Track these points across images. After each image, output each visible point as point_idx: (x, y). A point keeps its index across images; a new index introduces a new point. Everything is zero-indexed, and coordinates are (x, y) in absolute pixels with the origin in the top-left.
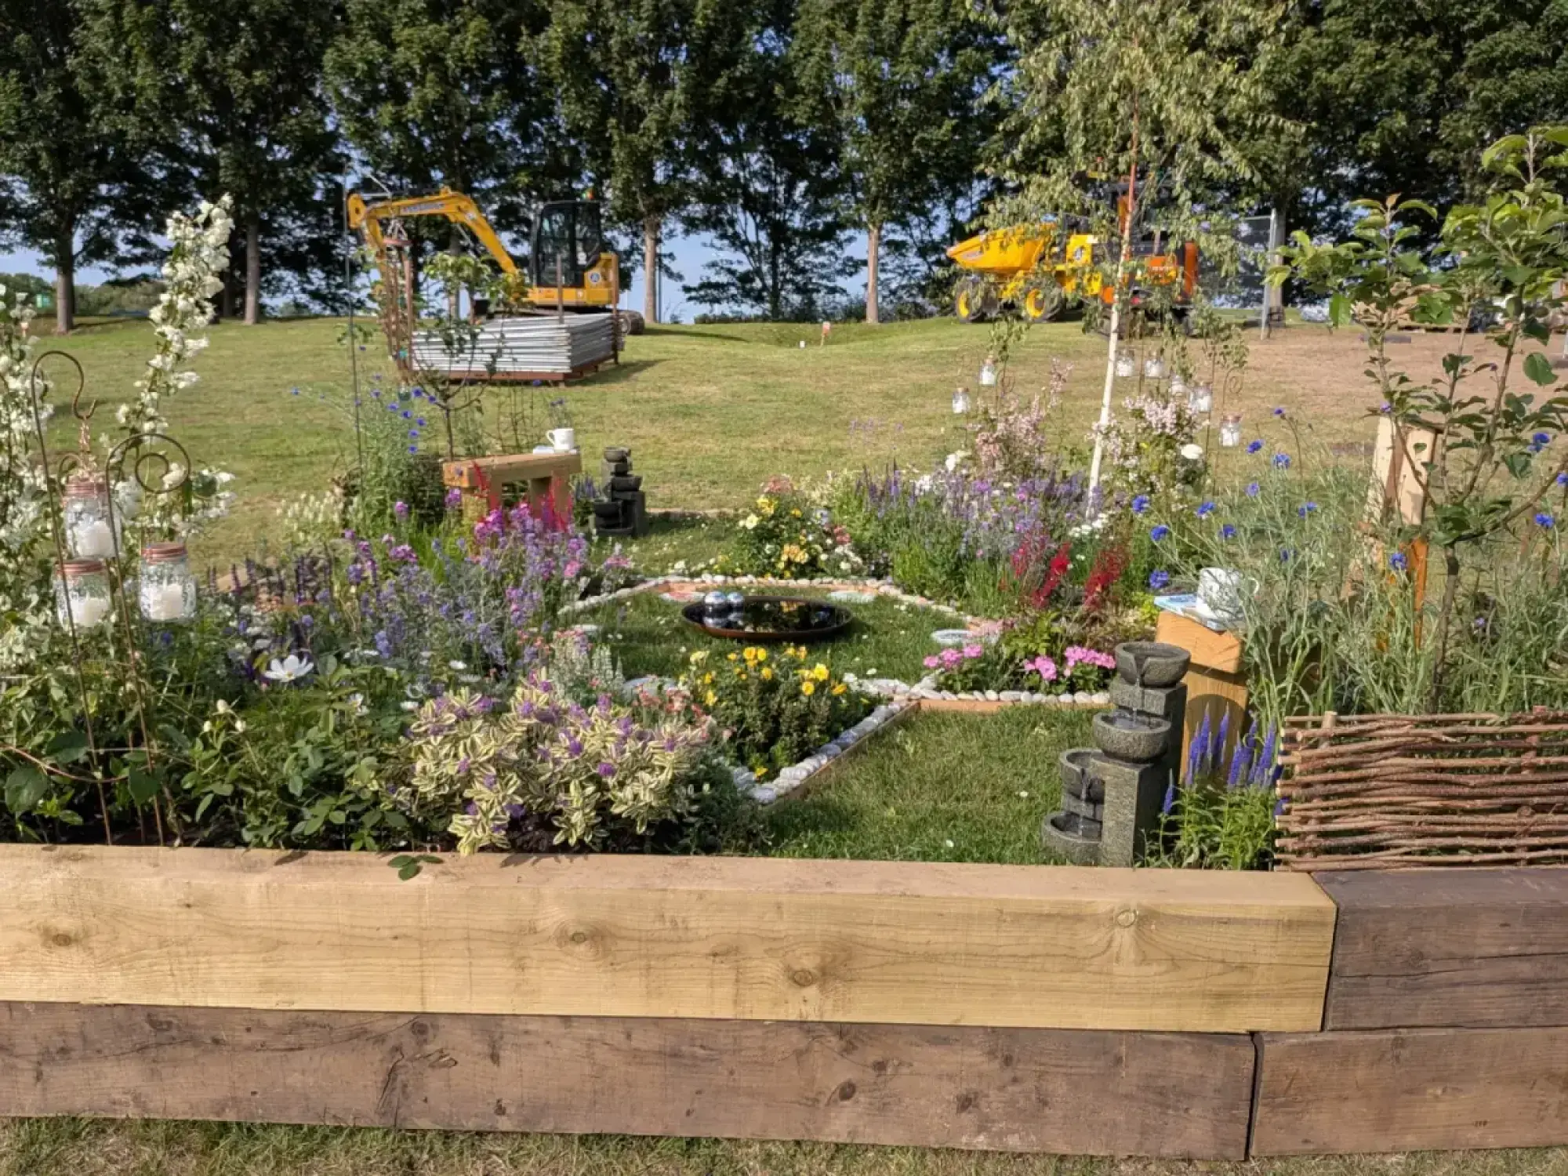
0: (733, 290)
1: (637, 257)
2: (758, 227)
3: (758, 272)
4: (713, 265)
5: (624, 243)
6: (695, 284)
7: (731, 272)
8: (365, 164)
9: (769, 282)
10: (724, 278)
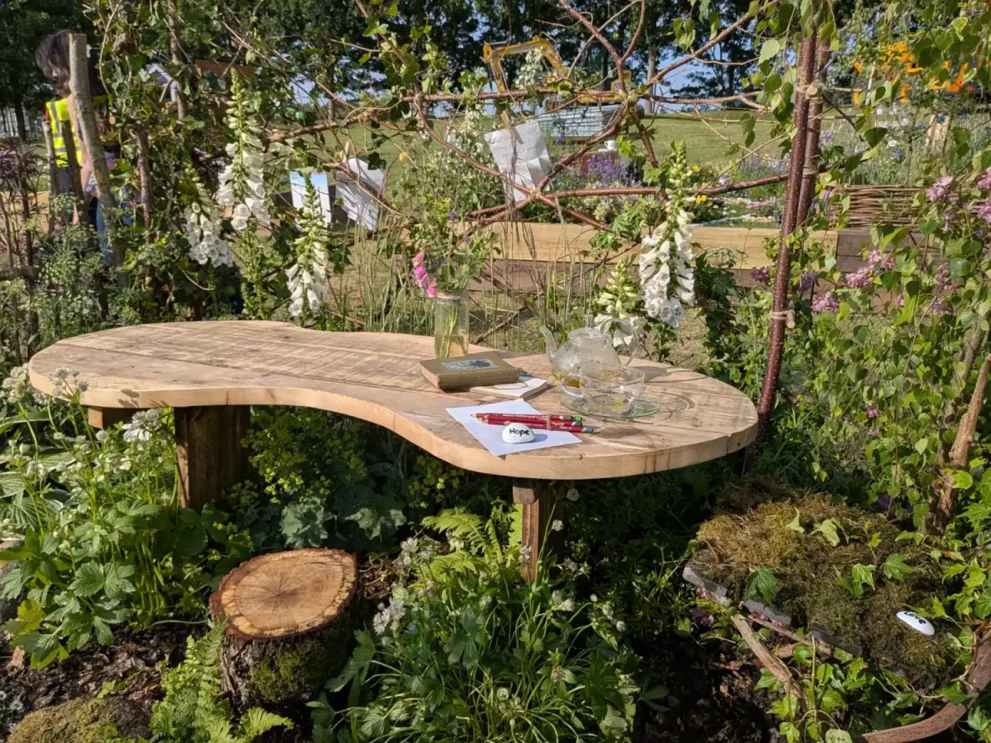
0: (702, 92)
1: (642, 73)
2: (723, 50)
3: (720, 80)
4: (691, 75)
5: (636, 64)
6: (678, 87)
7: (703, 80)
8: (486, 24)
9: (727, 85)
10: (696, 84)
